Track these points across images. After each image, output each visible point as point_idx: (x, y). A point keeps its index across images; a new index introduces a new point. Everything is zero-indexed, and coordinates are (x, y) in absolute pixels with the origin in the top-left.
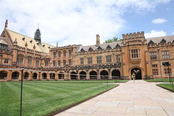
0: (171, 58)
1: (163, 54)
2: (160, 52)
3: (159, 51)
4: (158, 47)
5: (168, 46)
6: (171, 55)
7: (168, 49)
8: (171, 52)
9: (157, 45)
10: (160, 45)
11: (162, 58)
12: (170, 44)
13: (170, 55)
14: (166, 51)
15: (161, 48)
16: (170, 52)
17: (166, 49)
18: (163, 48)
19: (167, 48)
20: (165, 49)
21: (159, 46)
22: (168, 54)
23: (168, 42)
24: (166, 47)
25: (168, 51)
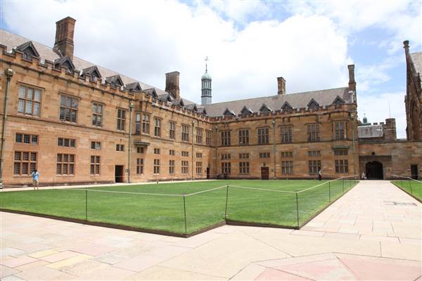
0: (45, 116)
1: (21, 95)
2: (12, 84)
3: (9, 79)
4: (10, 64)
5: (42, 73)
6: (46, 108)
7: (42, 84)
8: (47, 96)
9: (8, 55)
10: (18, 60)
11: (16, 108)
12: (50, 68)
13: (44, 105)
14: (33, 88)
15: (21, 70)
16: (44, 97)
17: (33, 82)
18: (25, 72)
19: (39, 79)
20: (31, 79)
21: (15, 61)
22: (36, 99)
23: (46, 61)
24: (37, 74)
25: (41, 89)
